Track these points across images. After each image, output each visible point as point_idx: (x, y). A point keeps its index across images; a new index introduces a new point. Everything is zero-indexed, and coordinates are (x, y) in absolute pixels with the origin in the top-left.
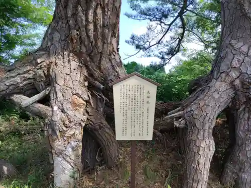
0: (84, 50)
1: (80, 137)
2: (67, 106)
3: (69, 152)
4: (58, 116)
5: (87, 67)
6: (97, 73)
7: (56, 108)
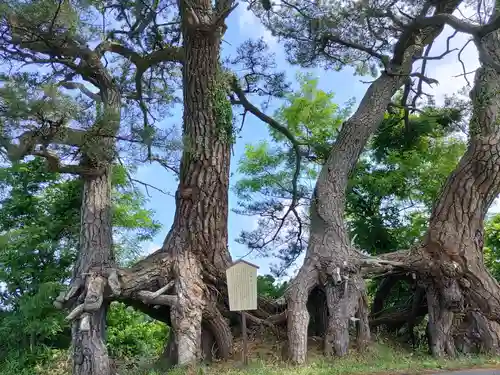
0: (200, 248)
1: (200, 318)
2: (189, 292)
3: (192, 329)
4: (183, 301)
5: (202, 263)
6: (211, 268)
7: (181, 295)
